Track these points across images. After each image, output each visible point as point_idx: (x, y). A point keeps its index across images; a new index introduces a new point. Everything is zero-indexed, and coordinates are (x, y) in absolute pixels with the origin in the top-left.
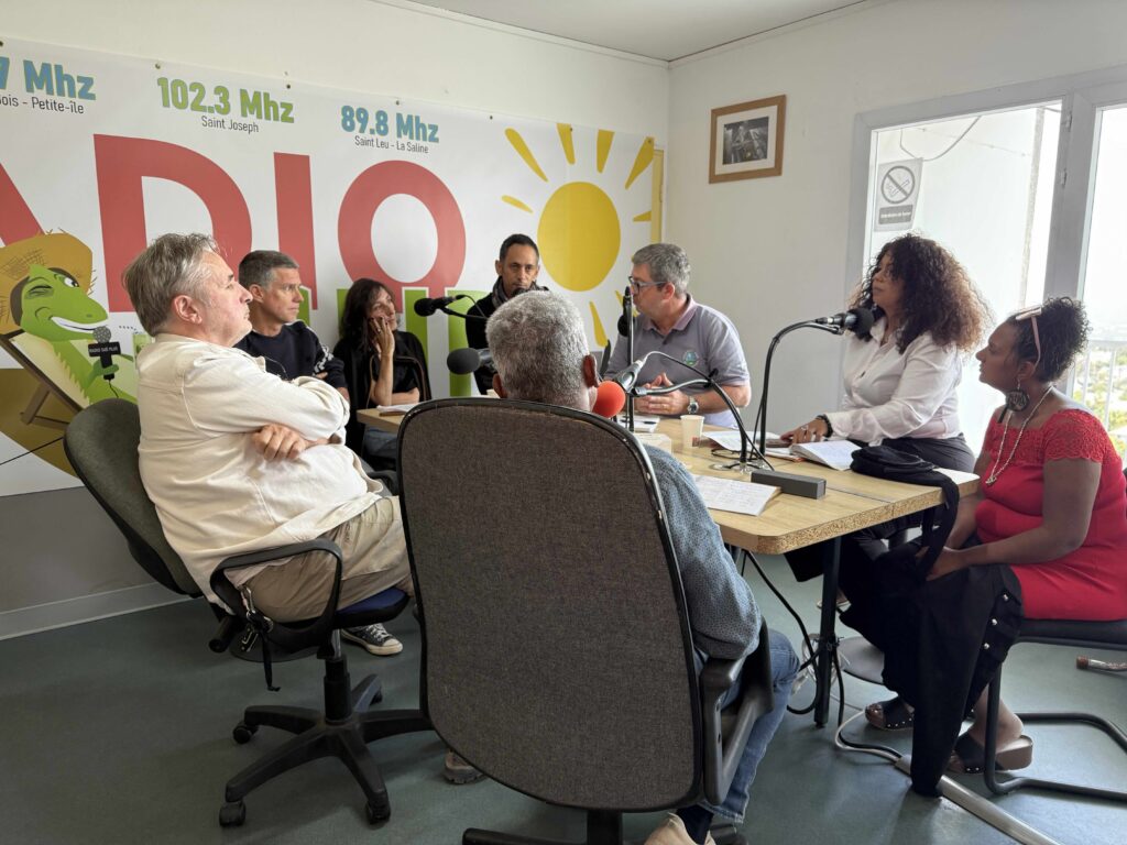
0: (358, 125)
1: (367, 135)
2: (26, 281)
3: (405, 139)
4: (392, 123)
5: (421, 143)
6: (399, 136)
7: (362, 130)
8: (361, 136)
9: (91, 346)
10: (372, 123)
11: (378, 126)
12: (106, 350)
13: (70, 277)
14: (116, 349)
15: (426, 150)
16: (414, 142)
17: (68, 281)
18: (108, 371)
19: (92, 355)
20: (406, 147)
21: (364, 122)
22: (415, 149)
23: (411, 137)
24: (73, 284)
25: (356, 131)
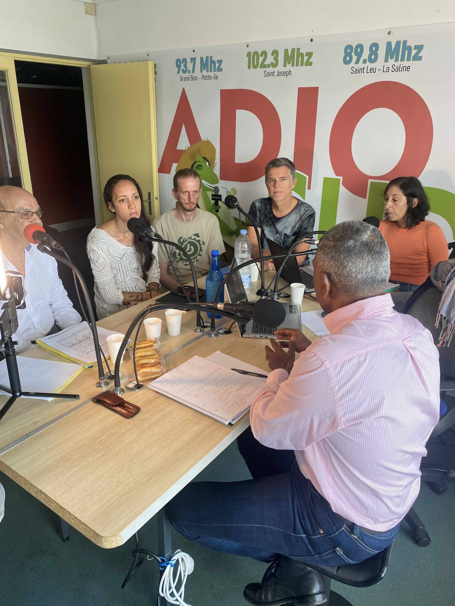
0: (355, 58)
1: (361, 65)
2: (195, 163)
3: (391, 62)
4: (382, 52)
5: (406, 63)
6: (386, 60)
7: (357, 62)
8: (356, 66)
9: (213, 195)
10: (366, 55)
11: (370, 56)
12: (217, 198)
13: (208, 162)
14: (220, 198)
15: (408, 68)
16: (397, 64)
17: (207, 163)
18: (217, 208)
19: (213, 199)
20: (391, 69)
21: (359, 55)
22: (398, 69)
23: (396, 60)
24: (209, 165)
25: (353, 64)
